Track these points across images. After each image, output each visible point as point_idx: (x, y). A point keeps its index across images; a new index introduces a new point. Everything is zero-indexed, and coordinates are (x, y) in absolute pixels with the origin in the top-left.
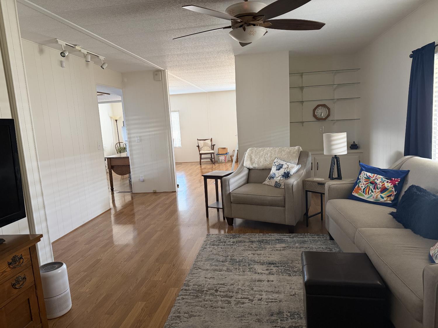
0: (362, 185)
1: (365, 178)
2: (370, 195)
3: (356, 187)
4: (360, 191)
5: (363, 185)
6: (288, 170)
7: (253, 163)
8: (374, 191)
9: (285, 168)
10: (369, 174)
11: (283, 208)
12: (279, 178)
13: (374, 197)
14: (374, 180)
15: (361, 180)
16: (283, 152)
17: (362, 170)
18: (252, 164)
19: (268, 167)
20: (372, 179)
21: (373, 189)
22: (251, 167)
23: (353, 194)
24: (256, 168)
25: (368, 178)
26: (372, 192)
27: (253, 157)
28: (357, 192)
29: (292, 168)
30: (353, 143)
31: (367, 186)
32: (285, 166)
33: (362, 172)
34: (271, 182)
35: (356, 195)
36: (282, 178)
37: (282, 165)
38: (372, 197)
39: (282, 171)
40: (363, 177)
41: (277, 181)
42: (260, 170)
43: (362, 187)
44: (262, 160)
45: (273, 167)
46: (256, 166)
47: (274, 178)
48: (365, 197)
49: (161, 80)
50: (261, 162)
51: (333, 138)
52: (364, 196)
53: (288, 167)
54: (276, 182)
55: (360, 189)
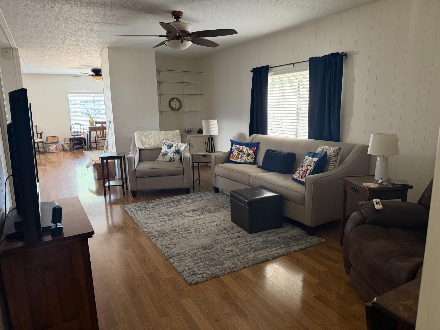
0: (235, 153)
1: (236, 149)
2: (241, 159)
3: (231, 155)
4: (235, 157)
5: (236, 153)
6: (179, 148)
7: (144, 144)
8: (243, 156)
9: (176, 147)
10: (238, 146)
11: (182, 176)
12: (172, 154)
13: (244, 160)
14: (242, 149)
15: (234, 150)
16: (168, 134)
17: (233, 144)
18: (143, 145)
19: (160, 146)
20: (240, 149)
21: (242, 155)
22: (143, 148)
23: (230, 159)
24: (148, 149)
25: (238, 149)
26: (242, 157)
27: (143, 139)
28: (233, 158)
29: (182, 146)
30: (199, 129)
31: (238, 153)
32: (174, 145)
33: (233, 145)
34: (166, 158)
35: (233, 160)
36: (175, 155)
37: (172, 144)
38: (242, 160)
39: (173, 149)
40: (235, 149)
41: (172, 157)
42: (151, 149)
43: (235, 154)
44: (152, 141)
45: (163, 146)
46: (147, 146)
47: (168, 155)
48: (239, 160)
49: (12, 58)
50: (151, 143)
51: (210, 123)
52: (238, 160)
53: (178, 146)
54: (170, 158)
55: (234, 156)
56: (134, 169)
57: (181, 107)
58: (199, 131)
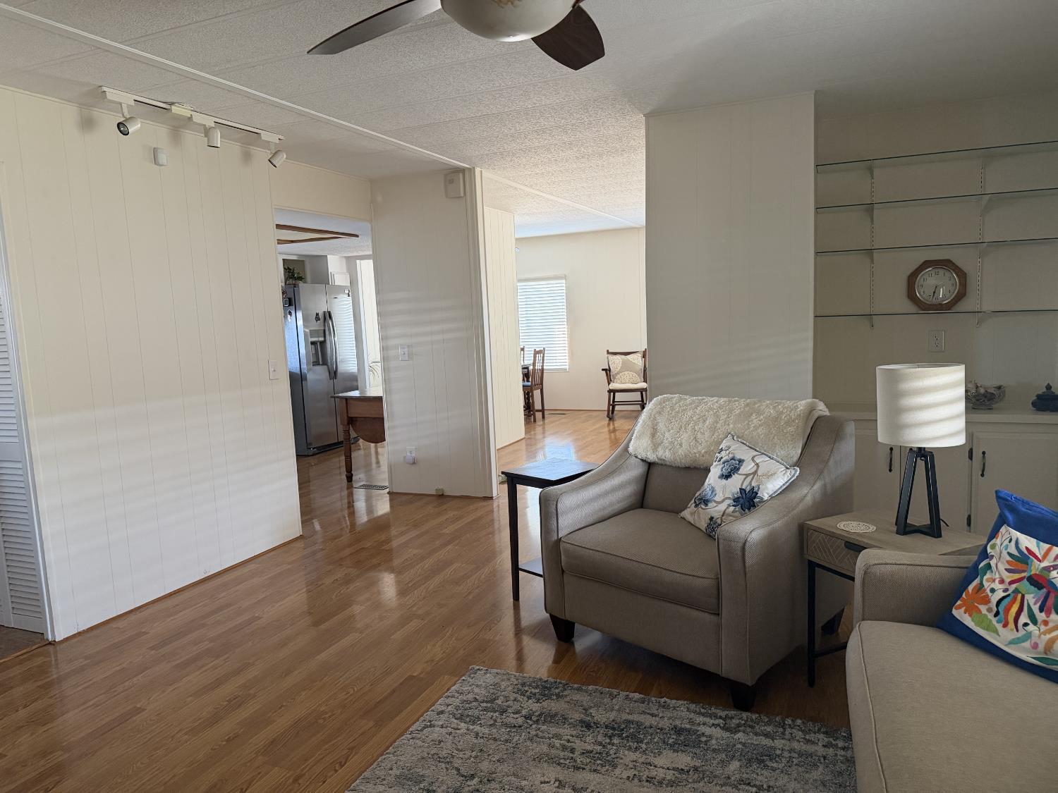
0: (996, 582)
1: (1009, 554)
2: (1022, 632)
3: (970, 588)
4: (983, 609)
5: (996, 585)
6: (754, 484)
7: (660, 444)
8: (1041, 616)
9: (747, 475)
10: (1027, 542)
11: (714, 618)
12: (722, 507)
13: (1035, 646)
14: (1048, 569)
15: (993, 563)
16: (754, 416)
17: (1002, 521)
18: (655, 447)
19: (702, 461)
20: (1036, 567)
21: (1036, 609)
22: (652, 457)
23: (955, 612)
24: (668, 463)
25: (1022, 559)
26: (1035, 622)
27: (661, 426)
28: (971, 610)
29: (770, 476)
30: (1045, 390)
31: (1016, 591)
32: (747, 468)
33: (1003, 529)
34: (699, 517)
35: (968, 621)
36: (732, 509)
37: (741, 461)
38: (1027, 644)
39: (735, 484)
40: (1005, 553)
41: (716, 516)
42: (679, 468)
43: (993, 591)
44: (685, 437)
45: (715, 464)
46: (664, 454)
47: (710, 505)
48: (1002, 637)
49: (462, 195)
50: (681, 445)
51: (906, 386)
52: (996, 632)
53: (756, 472)
54: (711, 519)
55: (986, 601)
56: (556, 538)
57: (961, 296)
58: (1039, 397)
